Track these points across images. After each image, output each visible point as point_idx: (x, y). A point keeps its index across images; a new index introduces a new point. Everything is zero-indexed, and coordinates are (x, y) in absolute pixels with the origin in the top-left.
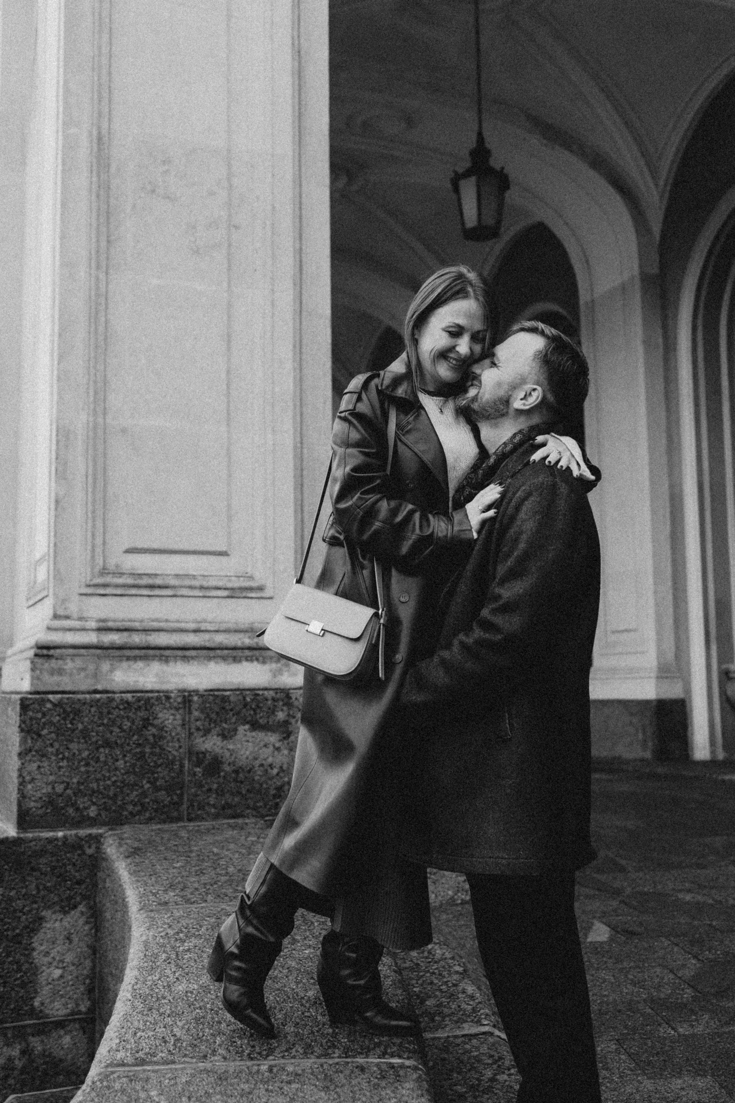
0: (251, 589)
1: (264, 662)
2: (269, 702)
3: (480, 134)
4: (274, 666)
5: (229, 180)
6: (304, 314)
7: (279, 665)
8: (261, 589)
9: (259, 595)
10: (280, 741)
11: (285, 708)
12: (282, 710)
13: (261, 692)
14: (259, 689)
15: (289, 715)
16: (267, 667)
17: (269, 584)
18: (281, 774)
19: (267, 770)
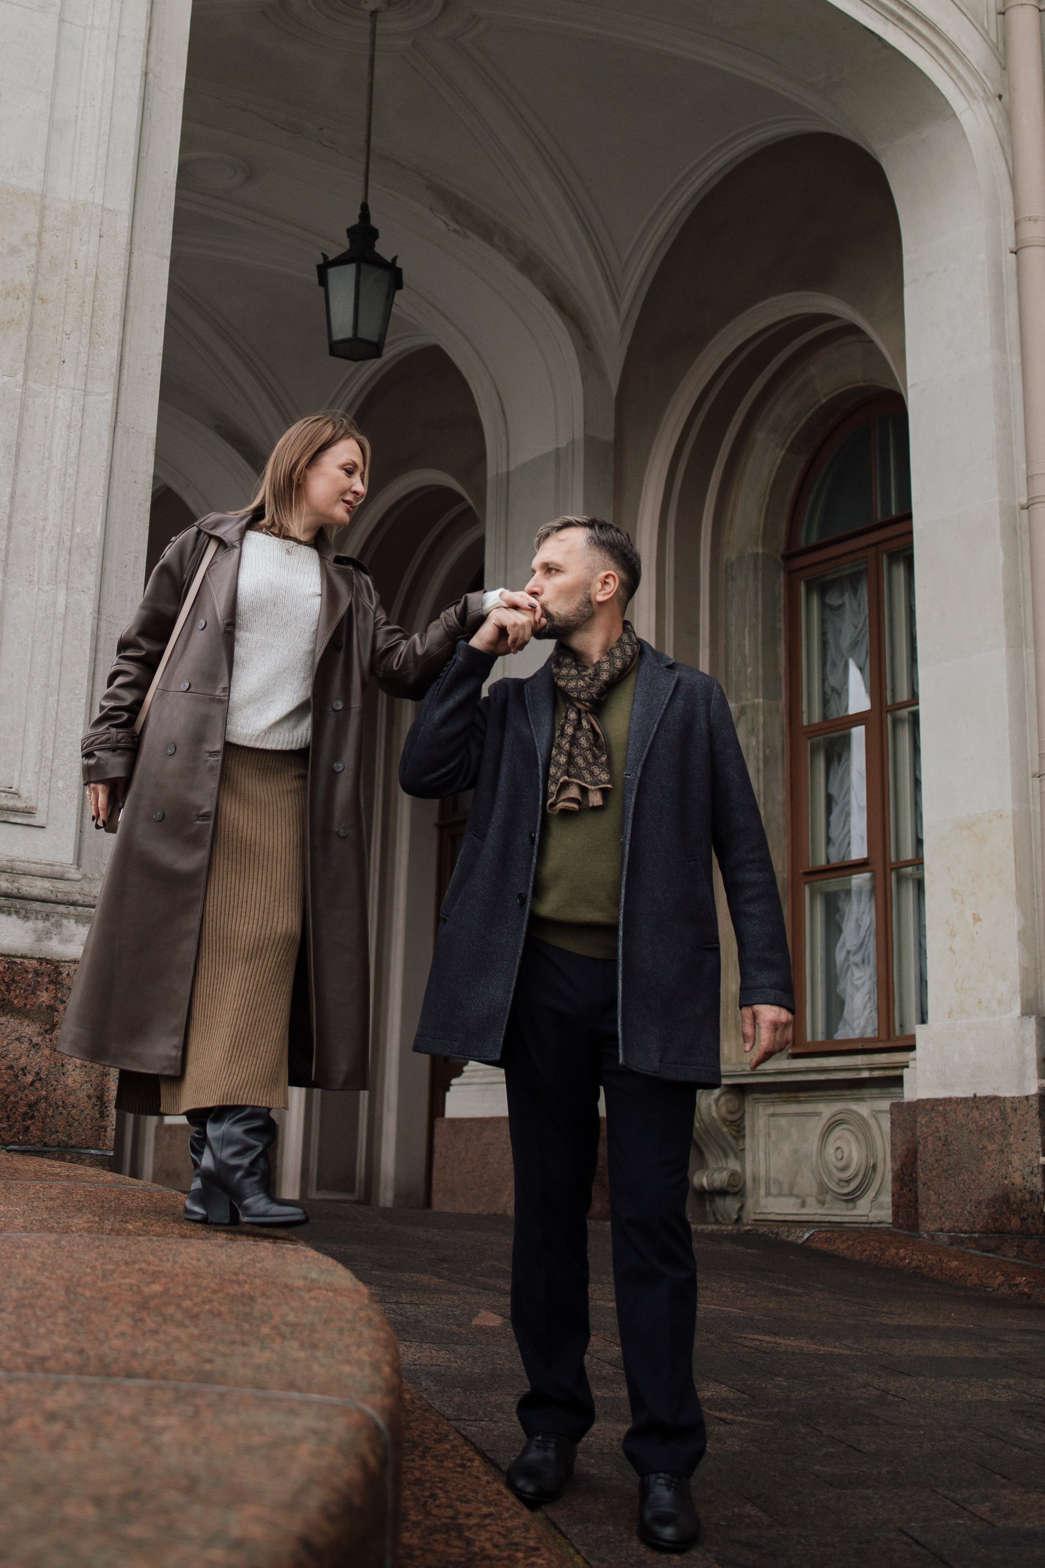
0: (15, 811)
1: (26, 918)
2: (30, 976)
3: (365, 207)
4: (40, 925)
5: (40, 235)
6: (119, 431)
7: (48, 924)
8: (29, 812)
9: (24, 821)
10: (40, 1034)
11: (51, 987)
12: (47, 990)
13: (18, 961)
14: (16, 956)
15: (55, 998)
16: (30, 924)
17: (42, 806)
18: (38, 1085)
19: (17, 1076)
